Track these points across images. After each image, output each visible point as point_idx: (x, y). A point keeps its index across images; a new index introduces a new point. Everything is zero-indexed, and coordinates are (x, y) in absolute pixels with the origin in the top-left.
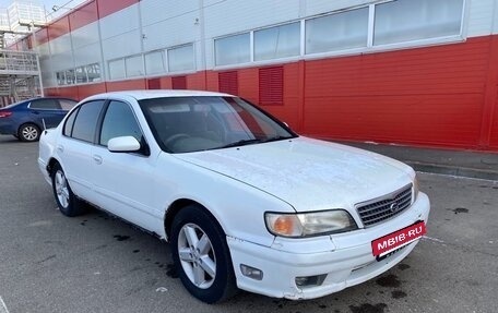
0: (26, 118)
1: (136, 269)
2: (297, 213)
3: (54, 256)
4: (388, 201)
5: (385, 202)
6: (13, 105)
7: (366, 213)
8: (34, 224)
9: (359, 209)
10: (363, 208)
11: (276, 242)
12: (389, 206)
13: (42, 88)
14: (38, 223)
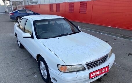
0: (18, 15)
1: (32, 68)
2: (66, 66)
3: (13, 62)
4: (98, 61)
5: (97, 61)
6: (15, 11)
7: (89, 65)
8: (11, 50)
9: (87, 64)
10: (89, 64)
11: (60, 73)
12: (98, 62)
13: (24, 5)
14: (13, 50)
